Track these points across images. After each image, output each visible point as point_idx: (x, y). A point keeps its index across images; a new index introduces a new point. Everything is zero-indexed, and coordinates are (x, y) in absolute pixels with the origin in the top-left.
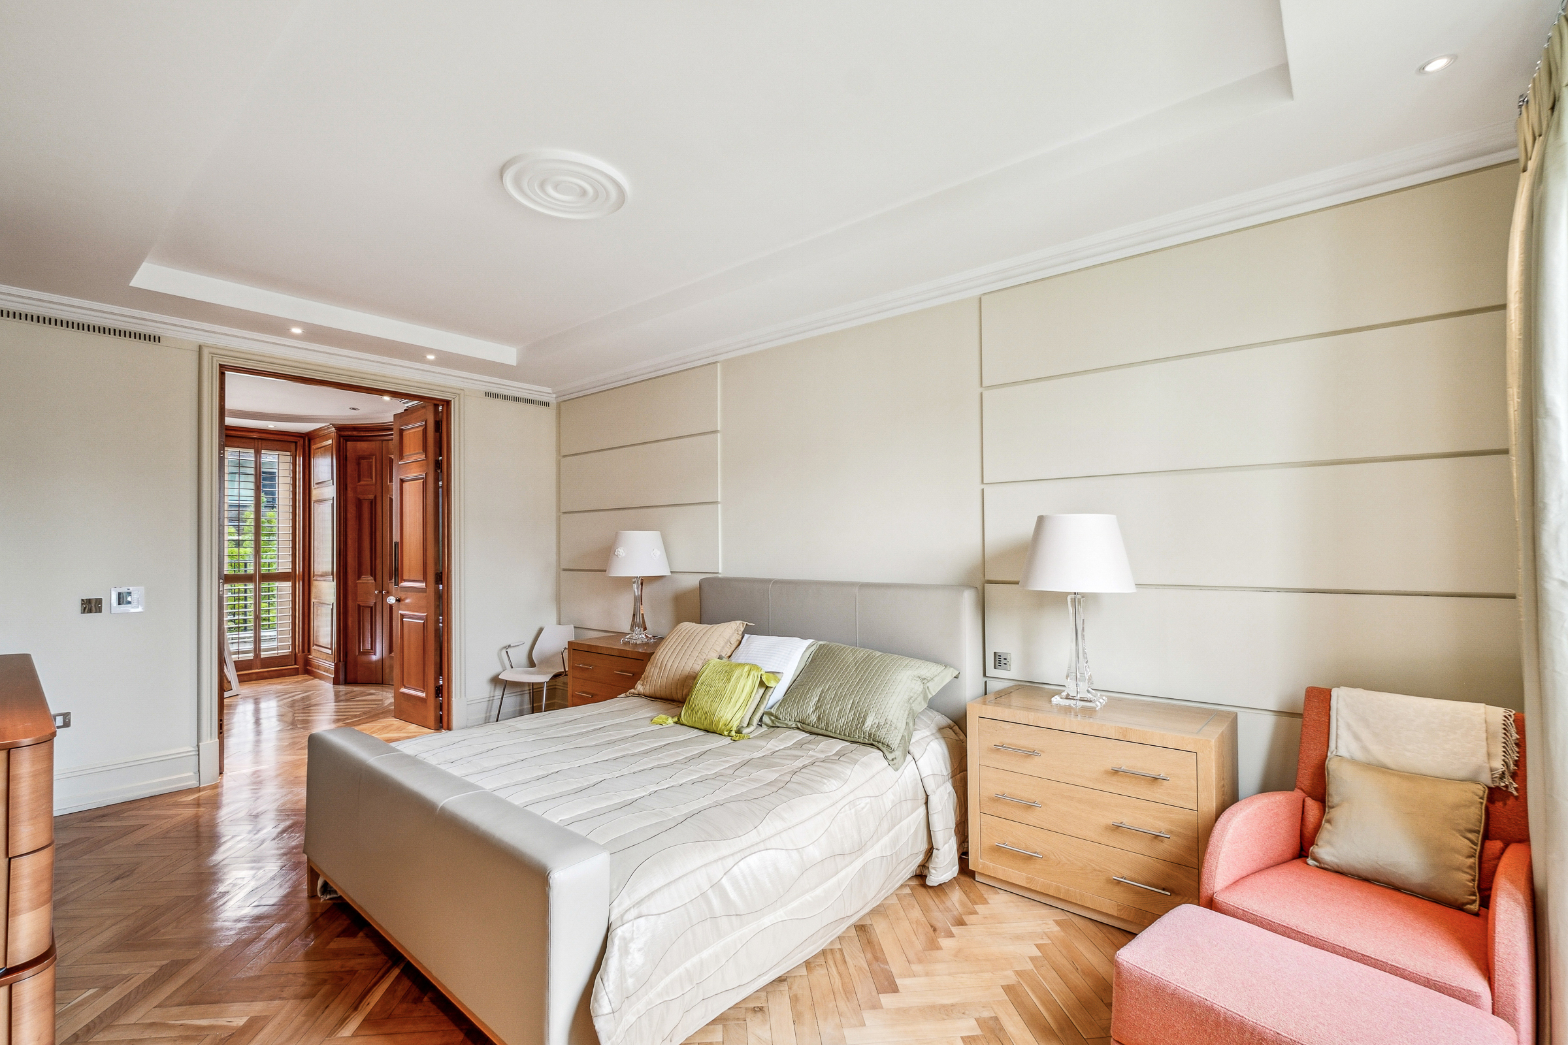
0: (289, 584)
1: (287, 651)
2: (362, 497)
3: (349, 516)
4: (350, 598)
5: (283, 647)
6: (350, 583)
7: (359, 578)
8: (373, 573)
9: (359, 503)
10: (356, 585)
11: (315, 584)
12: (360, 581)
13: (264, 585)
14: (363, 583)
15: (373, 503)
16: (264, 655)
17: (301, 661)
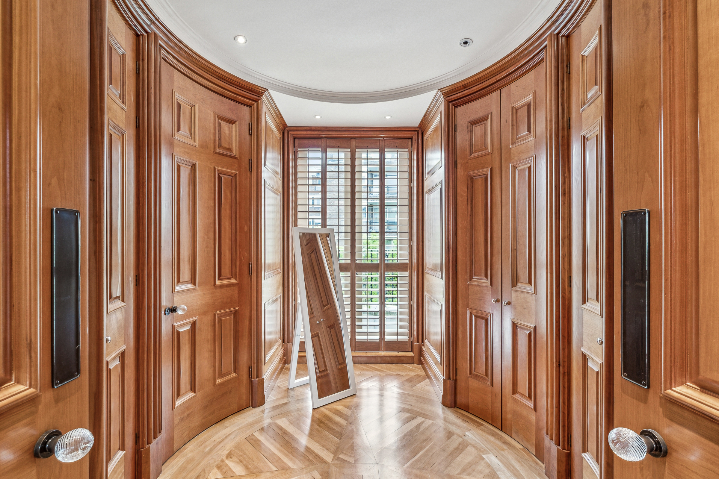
0: (407, 274)
1: (406, 338)
2: (473, 173)
3: (459, 200)
4: (460, 302)
5: (402, 334)
6: (460, 284)
7: (471, 279)
8: (489, 274)
9: (471, 180)
10: (467, 287)
11: (427, 276)
12: (472, 283)
13: (388, 275)
14: (475, 285)
15: (489, 180)
16: (388, 338)
17: (416, 349)
